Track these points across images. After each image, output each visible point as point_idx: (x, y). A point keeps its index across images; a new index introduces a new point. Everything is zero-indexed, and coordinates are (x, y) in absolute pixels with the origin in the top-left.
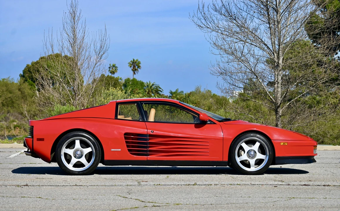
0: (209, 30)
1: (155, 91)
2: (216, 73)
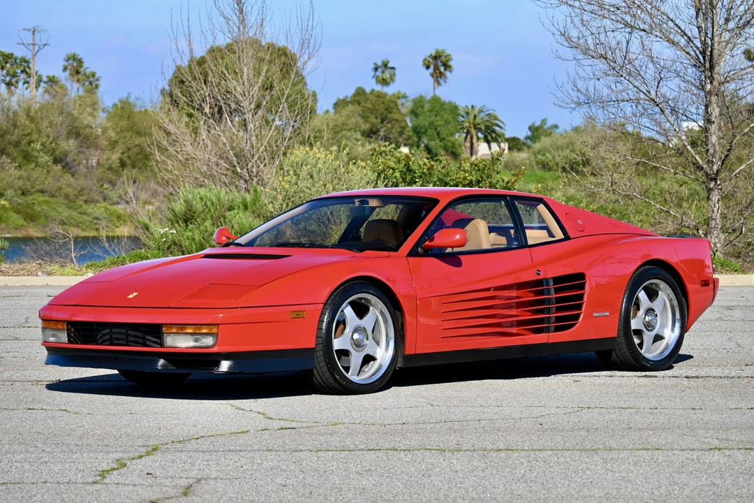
0: (554, 2)
1: (487, 127)
2: (568, 104)
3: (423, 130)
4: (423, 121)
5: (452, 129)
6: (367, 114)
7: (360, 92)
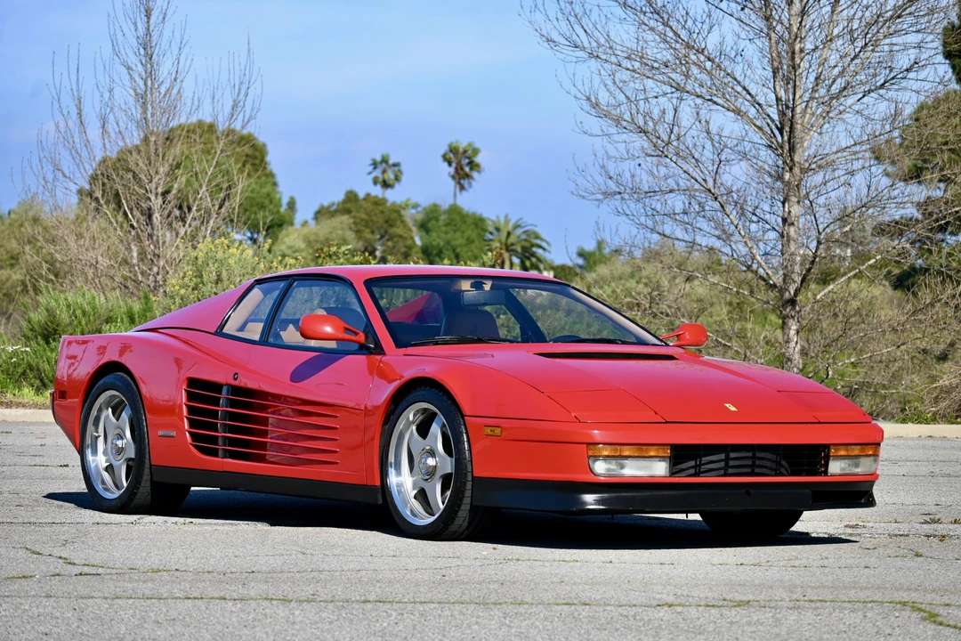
0: (581, 54)
1: (524, 249)
2: (593, 194)
3: (435, 252)
4: (437, 239)
5: (475, 251)
6: (359, 227)
7: (351, 197)
